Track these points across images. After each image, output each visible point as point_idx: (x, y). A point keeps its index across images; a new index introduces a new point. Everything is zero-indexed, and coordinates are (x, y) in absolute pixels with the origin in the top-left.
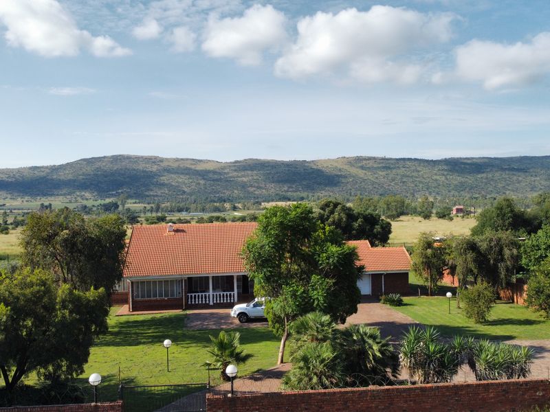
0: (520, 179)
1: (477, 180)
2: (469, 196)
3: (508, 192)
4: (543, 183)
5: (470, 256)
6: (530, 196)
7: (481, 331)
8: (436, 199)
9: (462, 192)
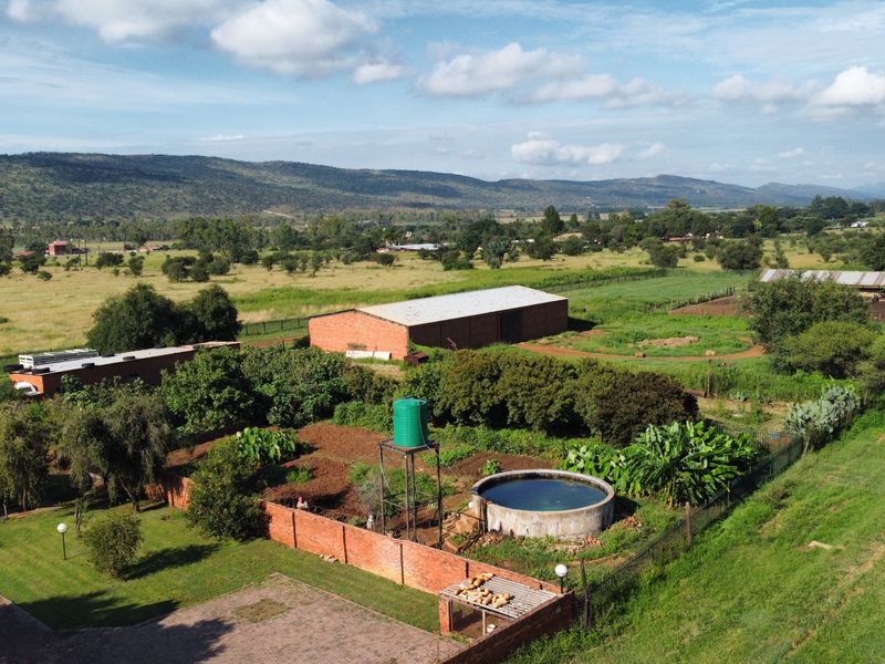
0: (155, 191)
1: (85, 191)
2: (75, 218)
3: (136, 213)
4: (189, 198)
5: (94, 447)
6: (170, 219)
7: (123, 599)
8: (16, 223)
9: (62, 212)
